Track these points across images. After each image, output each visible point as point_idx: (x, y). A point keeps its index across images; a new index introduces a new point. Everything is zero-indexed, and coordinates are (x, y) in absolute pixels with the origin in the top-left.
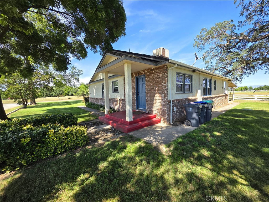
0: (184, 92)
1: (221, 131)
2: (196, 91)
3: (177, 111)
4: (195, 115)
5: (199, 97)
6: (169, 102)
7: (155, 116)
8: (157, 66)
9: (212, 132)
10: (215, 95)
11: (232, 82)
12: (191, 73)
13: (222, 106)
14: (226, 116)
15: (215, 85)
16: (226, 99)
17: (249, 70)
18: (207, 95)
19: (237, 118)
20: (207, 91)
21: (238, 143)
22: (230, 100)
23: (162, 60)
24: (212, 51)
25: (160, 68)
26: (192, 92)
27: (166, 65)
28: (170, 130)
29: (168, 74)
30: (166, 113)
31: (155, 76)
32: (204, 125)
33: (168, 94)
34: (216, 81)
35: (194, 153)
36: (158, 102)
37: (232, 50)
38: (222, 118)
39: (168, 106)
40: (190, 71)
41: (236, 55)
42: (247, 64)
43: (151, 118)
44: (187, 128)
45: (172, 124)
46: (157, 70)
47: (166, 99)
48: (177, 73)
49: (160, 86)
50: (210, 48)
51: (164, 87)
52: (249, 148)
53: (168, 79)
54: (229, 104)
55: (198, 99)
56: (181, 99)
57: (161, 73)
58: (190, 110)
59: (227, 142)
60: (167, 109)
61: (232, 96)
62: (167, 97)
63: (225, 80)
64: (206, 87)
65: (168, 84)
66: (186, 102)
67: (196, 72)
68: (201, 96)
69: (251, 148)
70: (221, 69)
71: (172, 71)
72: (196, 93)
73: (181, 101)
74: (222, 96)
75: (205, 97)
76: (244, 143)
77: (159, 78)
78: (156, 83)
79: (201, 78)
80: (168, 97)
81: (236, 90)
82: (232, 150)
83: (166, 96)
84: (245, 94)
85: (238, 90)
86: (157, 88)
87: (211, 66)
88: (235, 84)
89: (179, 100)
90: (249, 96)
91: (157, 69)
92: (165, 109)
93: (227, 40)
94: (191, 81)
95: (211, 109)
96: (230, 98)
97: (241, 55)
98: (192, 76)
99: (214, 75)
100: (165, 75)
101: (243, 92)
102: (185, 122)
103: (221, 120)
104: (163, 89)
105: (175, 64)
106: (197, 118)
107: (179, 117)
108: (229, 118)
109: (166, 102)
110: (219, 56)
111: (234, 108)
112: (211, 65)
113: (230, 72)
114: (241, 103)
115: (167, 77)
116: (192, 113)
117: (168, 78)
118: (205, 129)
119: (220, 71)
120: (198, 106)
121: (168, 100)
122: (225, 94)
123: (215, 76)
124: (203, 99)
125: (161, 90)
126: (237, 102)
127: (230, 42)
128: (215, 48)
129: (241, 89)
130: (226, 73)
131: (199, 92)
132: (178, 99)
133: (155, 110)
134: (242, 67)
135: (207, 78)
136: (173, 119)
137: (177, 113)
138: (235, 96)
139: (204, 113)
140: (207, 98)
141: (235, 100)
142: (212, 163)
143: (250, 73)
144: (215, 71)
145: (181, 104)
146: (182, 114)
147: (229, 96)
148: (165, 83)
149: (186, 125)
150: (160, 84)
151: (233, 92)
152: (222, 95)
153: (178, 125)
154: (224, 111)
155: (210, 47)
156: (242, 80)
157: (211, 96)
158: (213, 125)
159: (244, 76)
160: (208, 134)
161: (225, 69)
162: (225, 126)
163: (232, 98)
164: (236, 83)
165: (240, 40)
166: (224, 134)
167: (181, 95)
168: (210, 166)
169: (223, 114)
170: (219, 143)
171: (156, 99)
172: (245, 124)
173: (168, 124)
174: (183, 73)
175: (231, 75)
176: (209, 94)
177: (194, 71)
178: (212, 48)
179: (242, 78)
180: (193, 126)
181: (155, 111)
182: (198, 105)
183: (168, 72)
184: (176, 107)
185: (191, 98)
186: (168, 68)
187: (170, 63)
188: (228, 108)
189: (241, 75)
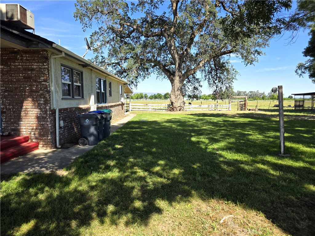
0: (73, 97)
1: (122, 144)
2: (88, 97)
3: (64, 127)
4: (92, 130)
5: (92, 105)
6: (54, 112)
7: (26, 139)
8: (28, 47)
9: (114, 146)
10: (111, 104)
11: (127, 87)
12: (80, 68)
13: (119, 119)
14: (124, 129)
15: (110, 89)
16: (122, 109)
17: (144, 72)
18: (101, 103)
19: (134, 130)
20: (101, 98)
21: (136, 150)
22: (126, 112)
23: (38, 41)
24: (102, 34)
25: (34, 52)
26: (83, 97)
27: (46, 50)
28: (62, 154)
29: (50, 66)
30: (48, 130)
31: (22, 66)
32: (103, 141)
33: (51, 99)
34: (111, 83)
35: (101, 166)
36: (31, 112)
37: (126, 40)
38: (121, 132)
39: (52, 120)
40: (79, 64)
41: (131, 49)
42: (141, 64)
43: (20, 142)
44: (84, 148)
45: (60, 147)
46: (27, 56)
47: (48, 108)
48: (62, 65)
49: (34, 85)
50: (99, 29)
51: (43, 87)
52: (143, 151)
53: (50, 74)
54: (126, 116)
55: (91, 108)
56: (70, 108)
57: (36, 62)
58: (86, 122)
59: (128, 151)
60: (50, 124)
61: (128, 105)
62: (49, 103)
63: (121, 83)
64: (99, 91)
65: (50, 83)
66: (77, 112)
67: (88, 67)
68: (95, 104)
69: (145, 151)
70: (114, 64)
71: (54, 61)
72: (88, 98)
73: (70, 111)
74: (118, 105)
75: (100, 105)
76: (141, 149)
77: (32, 70)
78: (25, 77)
79: (94, 77)
80: (51, 103)
81: (132, 98)
82: (132, 156)
83: (47, 102)
84: (142, 103)
85: (134, 98)
86: (28, 88)
87: (101, 58)
88: (131, 89)
89: (67, 109)
90: (144, 106)
91: (26, 52)
92: (48, 125)
93: (120, 24)
94: (82, 81)
95: (109, 120)
96: (127, 108)
97: (136, 51)
98: (82, 73)
99: (109, 75)
100: (44, 67)
101: (139, 101)
102: (80, 141)
103: (120, 133)
104: (42, 90)
105: (61, 52)
106: (95, 133)
107: (68, 136)
108: (127, 131)
109: (48, 112)
110: (111, 44)
111: (131, 120)
112: (102, 56)
113: (125, 72)
114: (138, 114)
115: (48, 70)
116: (88, 127)
117: (50, 72)
118: (105, 144)
119: (114, 68)
120: (96, 117)
121: (52, 109)
122: (121, 103)
123: (110, 77)
124: (98, 108)
125: (38, 92)
126: (133, 113)
127: (124, 28)
128: (106, 31)
129: (137, 97)
130: (121, 72)
131: (93, 98)
132: (66, 107)
133: (24, 128)
134: (136, 67)
135: (100, 78)
136: (60, 140)
137: (64, 129)
138: (131, 106)
139: (103, 127)
140: (102, 108)
141: (132, 111)
142: (118, 168)
143: (145, 76)
144: (107, 67)
145: (70, 116)
146: (72, 132)
147: (125, 105)
148: (45, 81)
149: (81, 145)
150: (36, 81)
151: (128, 100)
152: (118, 103)
153: (70, 147)
154: (122, 124)
155: (100, 26)
156: (138, 84)
157: (107, 105)
158: (113, 140)
159: (140, 79)
160: (110, 148)
161: (120, 66)
162: (125, 138)
163: (128, 108)
164: (132, 87)
165: (134, 29)
166: (124, 146)
167: (69, 101)
168: (117, 170)
169: (122, 127)
170: (122, 153)
171: (27, 107)
172: (141, 134)
173: (52, 148)
174: (70, 66)
175: (126, 76)
176: (103, 102)
177: (85, 65)
178: (102, 29)
179: (137, 82)
180: (90, 144)
181: (24, 130)
182: (96, 115)
183: (50, 62)
184: (64, 120)
185: (83, 106)
186: (49, 56)
187: (55, 48)
188: (125, 120)
189: (137, 77)
